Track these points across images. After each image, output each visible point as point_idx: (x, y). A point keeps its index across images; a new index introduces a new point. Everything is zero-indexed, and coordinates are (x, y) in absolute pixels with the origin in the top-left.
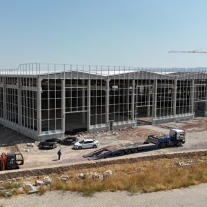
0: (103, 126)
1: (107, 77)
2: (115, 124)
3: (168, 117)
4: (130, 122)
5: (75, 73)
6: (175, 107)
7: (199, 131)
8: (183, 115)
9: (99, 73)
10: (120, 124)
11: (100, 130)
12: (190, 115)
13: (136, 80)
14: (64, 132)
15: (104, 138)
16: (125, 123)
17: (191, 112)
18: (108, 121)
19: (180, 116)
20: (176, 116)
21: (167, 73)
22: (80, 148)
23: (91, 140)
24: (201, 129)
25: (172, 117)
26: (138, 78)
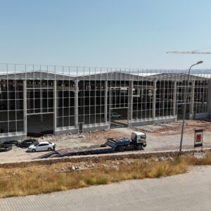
0: (71, 128)
1: (76, 78)
2: (85, 127)
3: (146, 120)
4: (102, 125)
5: (38, 73)
6: (154, 109)
7: (172, 134)
8: (164, 118)
9: (66, 74)
10: (91, 126)
11: (67, 133)
12: (172, 117)
13: (109, 82)
14: (26, 134)
15: (67, 140)
16: (96, 125)
17: (172, 115)
18: (77, 122)
19: (160, 118)
20: (156, 119)
21: (149, 74)
22: (34, 151)
23: (47, 143)
24: (177, 132)
25: (151, 120)
26: (111, 80)
